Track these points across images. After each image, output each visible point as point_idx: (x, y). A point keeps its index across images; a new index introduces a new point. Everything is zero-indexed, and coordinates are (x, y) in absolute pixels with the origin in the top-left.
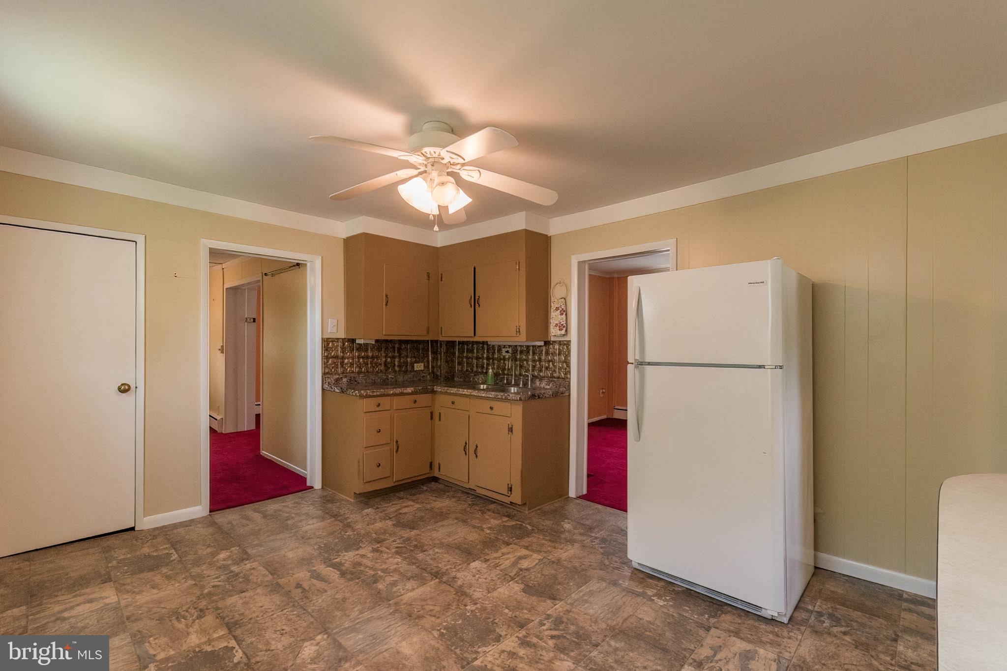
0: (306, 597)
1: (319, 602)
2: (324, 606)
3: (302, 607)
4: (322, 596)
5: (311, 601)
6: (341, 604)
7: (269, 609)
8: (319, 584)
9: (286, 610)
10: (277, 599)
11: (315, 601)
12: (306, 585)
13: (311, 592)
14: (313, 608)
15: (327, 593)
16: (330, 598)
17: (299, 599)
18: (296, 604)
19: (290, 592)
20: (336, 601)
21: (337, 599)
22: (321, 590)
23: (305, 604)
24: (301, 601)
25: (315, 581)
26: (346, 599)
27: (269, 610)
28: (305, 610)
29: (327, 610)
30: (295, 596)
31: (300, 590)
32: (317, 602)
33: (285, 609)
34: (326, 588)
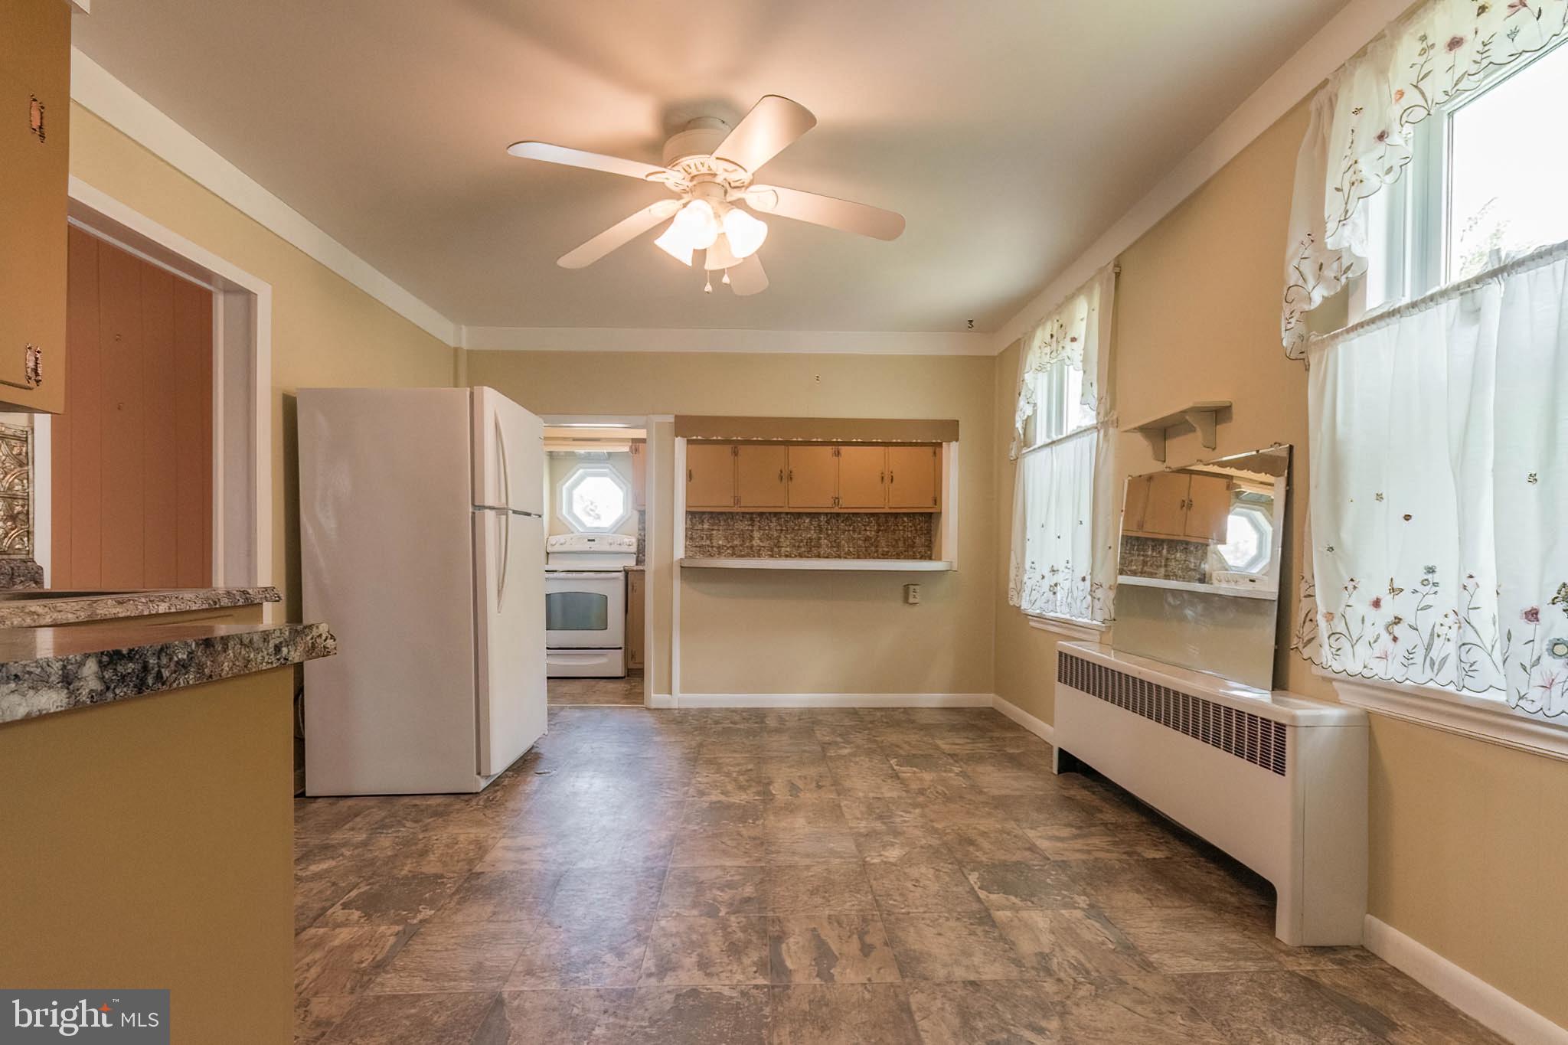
0: (864, 920)
1: (850, 905)
2: (847, 895)
3: (878, 905)
4: (841, 911)
5: (861, 910)
6: (825, 888)
7: (928, 925)
8: (830, 936)
9: (903, 911)
10: (912, 940)
11: (855, 908)
12: (854, 946)
13: (853, 927)
14: (863, 898)
15: (832, 913)
16: (832, 902)
17: (876, 921)
18: (885, 916)
19: (886, 944)
20: (827, 895)
21: (824, 897)
22: (836, 924)
23: (871, 910)
24: (875, 918)
25: (834, 946)
26: (812, 891)
27: (928, 922)
28: (876, 901)
29: (847, 887)
30: (880, 930)
31: (868, 940)
32: (853, 905)
33: (903, 914)
34: (825, 924)
